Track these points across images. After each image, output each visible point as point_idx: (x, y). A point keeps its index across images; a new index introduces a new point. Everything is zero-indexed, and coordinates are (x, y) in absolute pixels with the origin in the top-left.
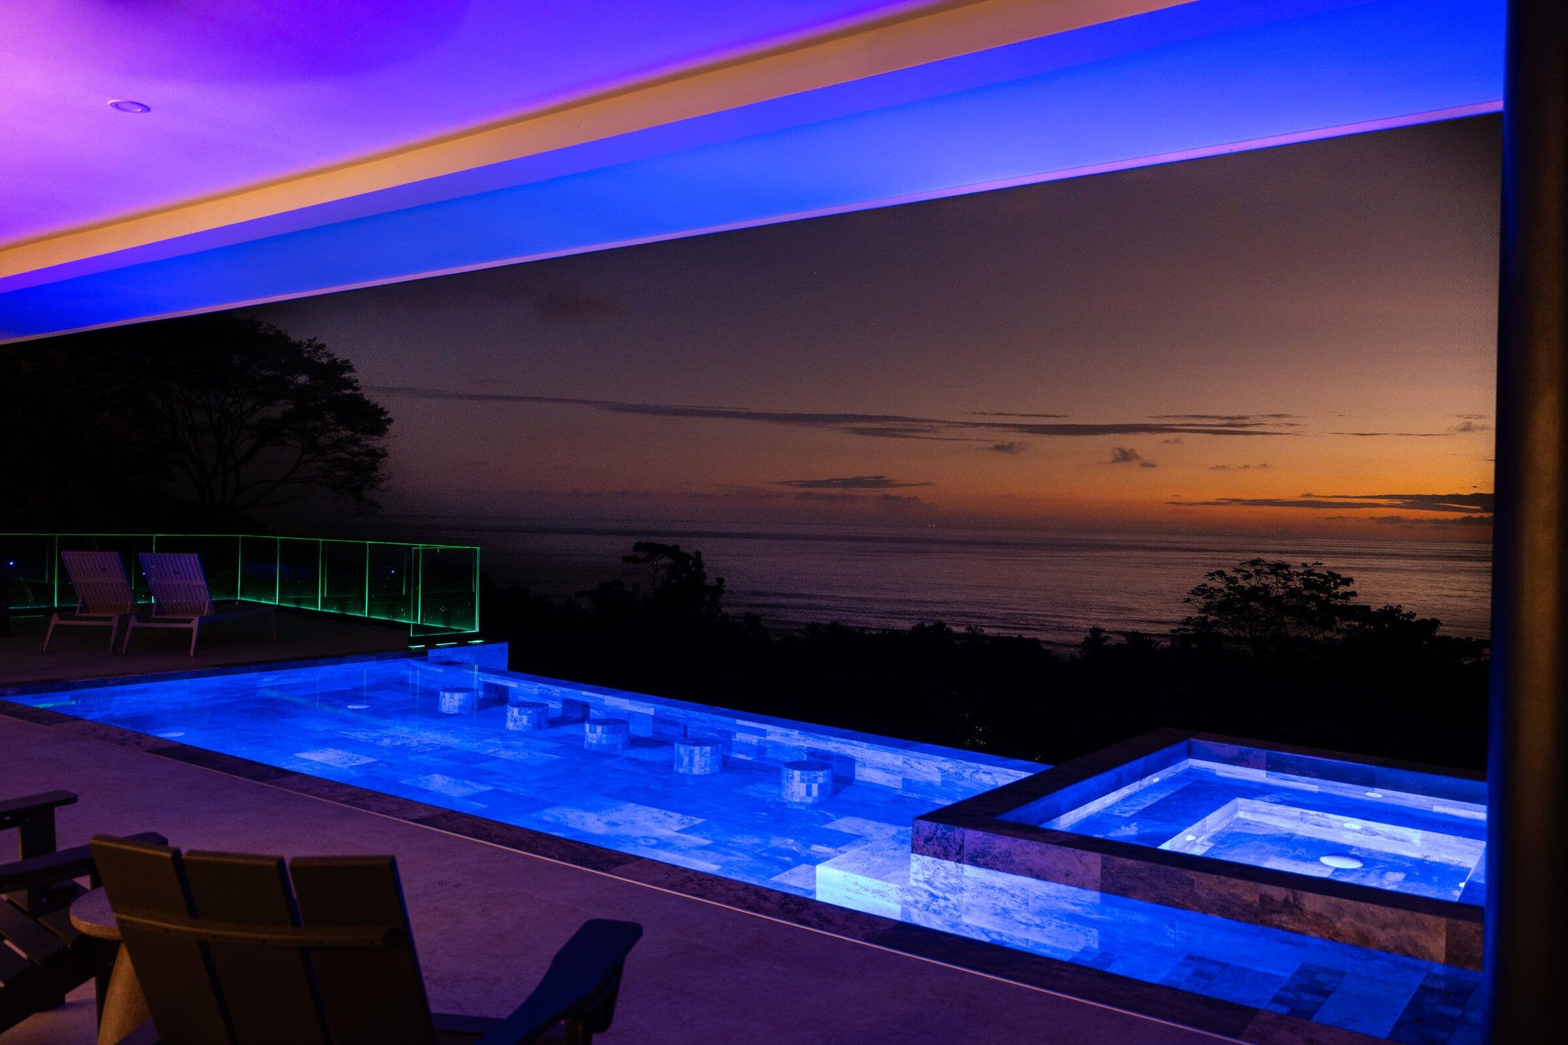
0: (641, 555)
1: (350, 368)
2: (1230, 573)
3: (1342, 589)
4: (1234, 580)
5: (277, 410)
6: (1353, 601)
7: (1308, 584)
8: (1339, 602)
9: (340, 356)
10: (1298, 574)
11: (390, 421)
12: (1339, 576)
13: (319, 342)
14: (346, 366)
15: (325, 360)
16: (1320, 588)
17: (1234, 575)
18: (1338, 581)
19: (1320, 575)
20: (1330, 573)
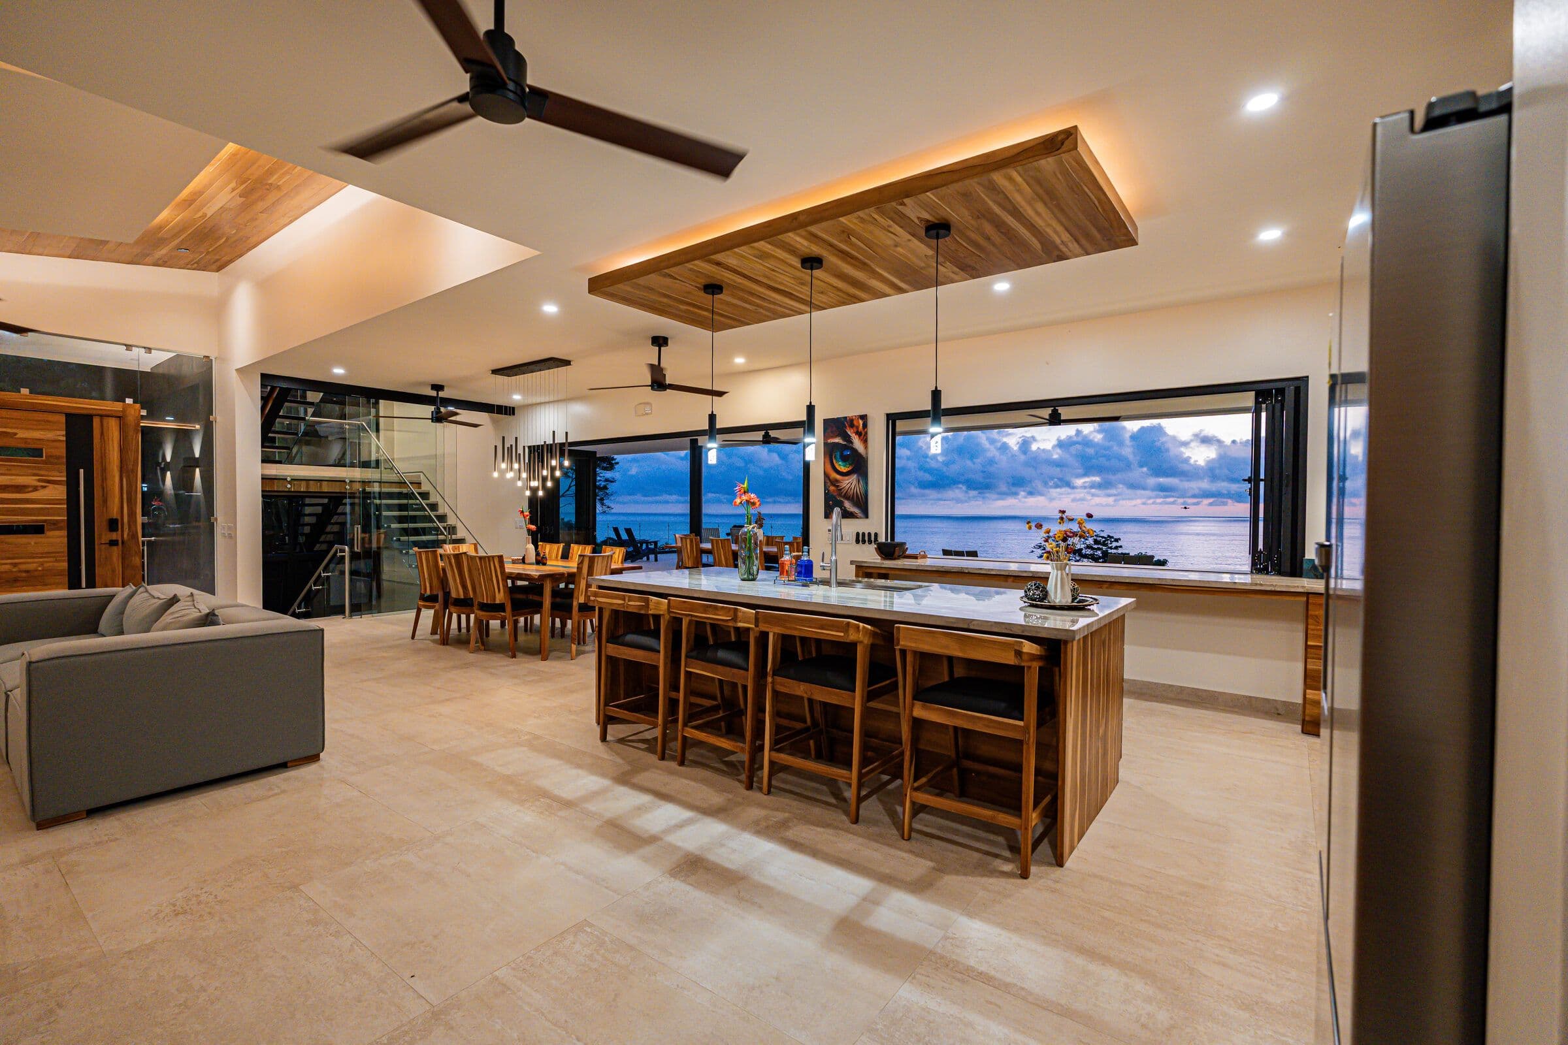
3: (1114, 544)
6: (1120, 551)
8: (1113, 551)
12: (1112, 537)
16: (1104, 544)
18: (1112, 540)
19: (1103, 537)
20: (1109, 536)
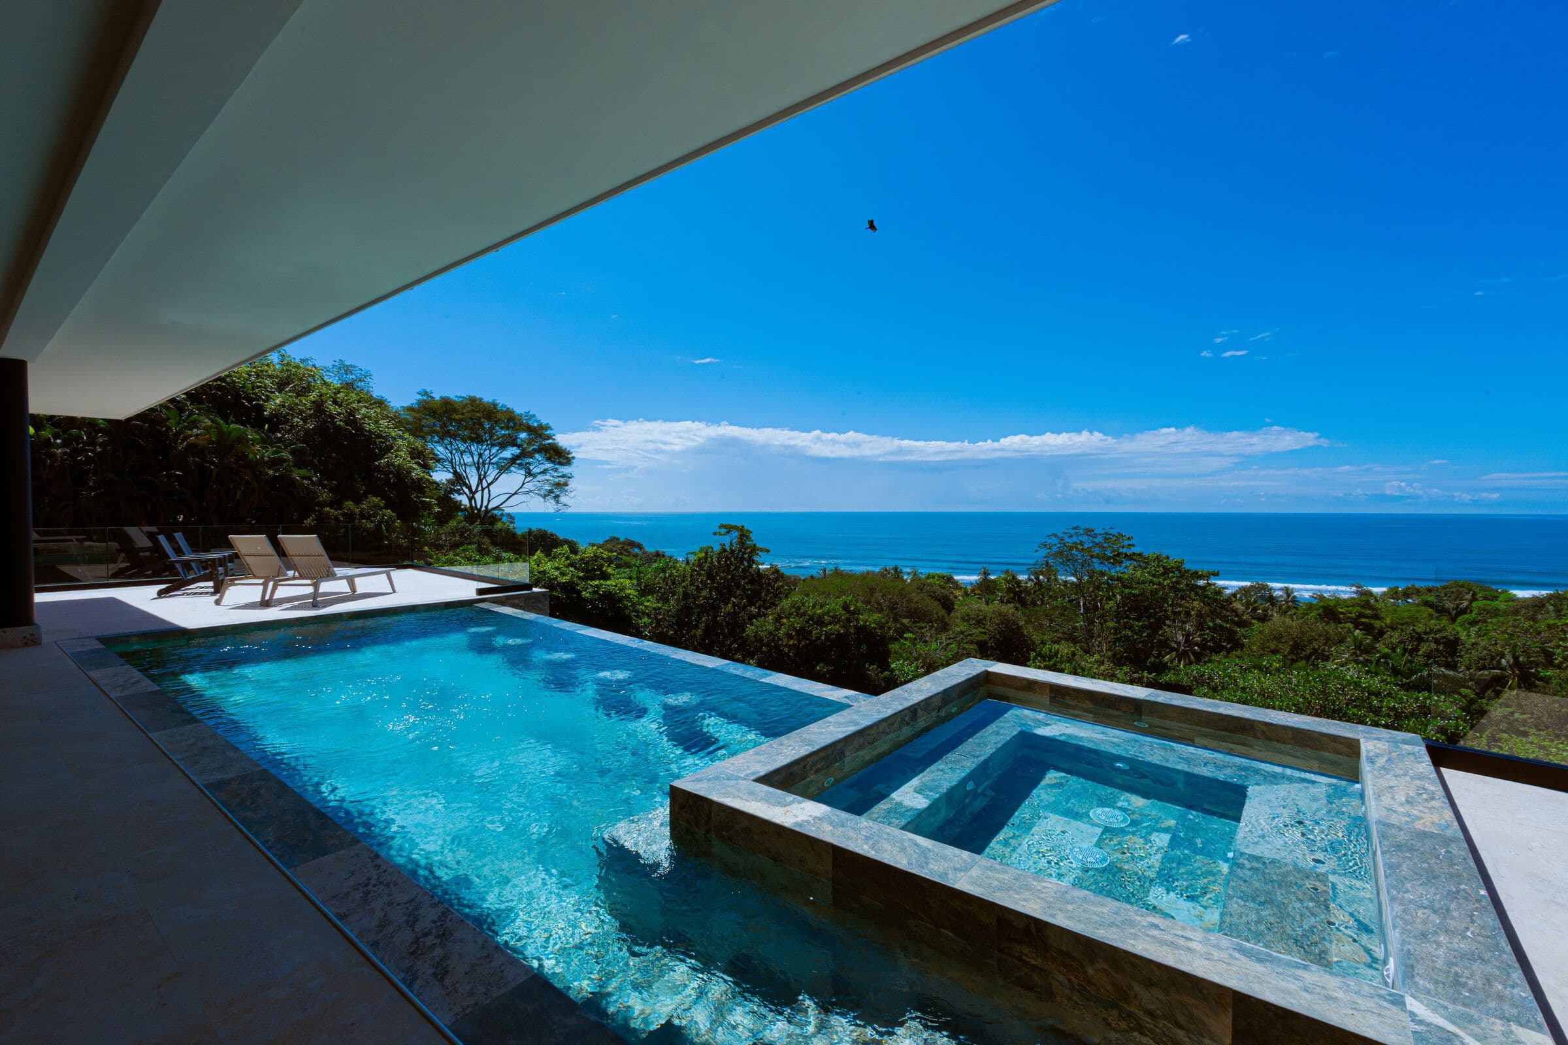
0: (723, 531)
1: (550, 428)
2: (1061, 535)
4: (1062, 539)
5: (509, 453)
7: (1106, 539)
9: (544, 422)
10: (1101, 534)
11: (573, 458)
13: (531, 413)
14: (548, 427)
15: (536, 424)
17: (1063, 535)
